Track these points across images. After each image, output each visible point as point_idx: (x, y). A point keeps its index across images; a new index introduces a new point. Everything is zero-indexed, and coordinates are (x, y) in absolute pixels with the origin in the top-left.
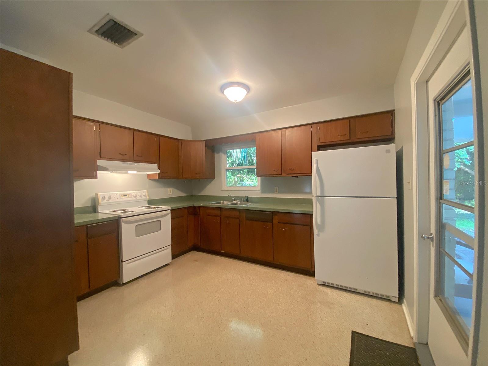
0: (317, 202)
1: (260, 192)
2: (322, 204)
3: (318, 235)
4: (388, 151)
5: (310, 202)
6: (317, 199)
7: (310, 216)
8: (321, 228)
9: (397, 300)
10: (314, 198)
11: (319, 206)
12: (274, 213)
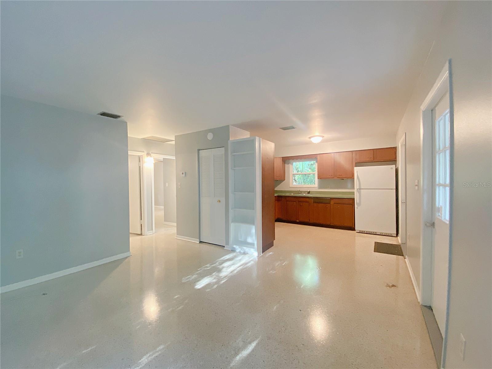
0: (358, 193)
1: (318, 188)
2: (360, 193)
3: (357, 208)
4: (392, 168)
5: (353, 193)
6: (357, 191)
7: (353, 199)
8: (359, 204)
9: (395, 236)
10: (355, 191)
11: (358, 194)
12: (332, 199)
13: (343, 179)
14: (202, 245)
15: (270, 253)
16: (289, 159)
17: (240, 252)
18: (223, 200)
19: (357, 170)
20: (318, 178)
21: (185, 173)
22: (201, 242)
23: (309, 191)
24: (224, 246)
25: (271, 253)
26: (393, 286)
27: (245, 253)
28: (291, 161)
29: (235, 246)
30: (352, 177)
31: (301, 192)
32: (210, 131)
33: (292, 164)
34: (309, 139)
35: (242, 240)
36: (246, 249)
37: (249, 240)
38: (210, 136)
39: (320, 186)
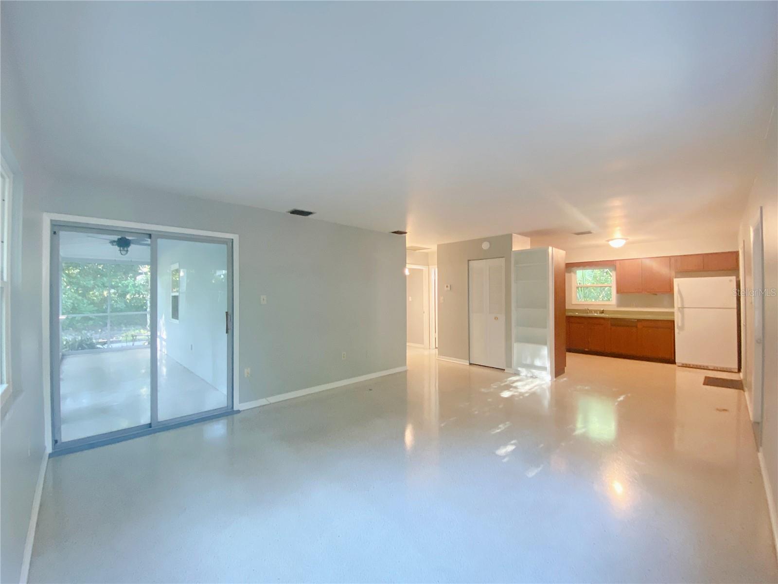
1: (616, 306)
2: (682, 313)
3: (679, 333)
4: (731, 281)
5: (673, 314)
6: (679, 310)
7: (672, 322)
8: (682, 328)
9: (737, 371)
10: (675, 310)
11: (679, 314)
12: (639, 320)
13: (656, 294)
14: (474, 368)
15: (563, 379)
16: (573, 267)
17: (526, 376)
18: (502, 318)
19: (680, 283)
20: (618, 292)
21: (450, 286)
22: (471, 364)
23: (603, 310)
24: (504, 370)
25: (565, 379)
26: (724, 410)
27: (533, 377)
28: (574, 269)
29: (519, 369)
30: (670, 290)
31: (591, 311)
32: (485, 240)
33: (575, 273)
34: (607, 242)
35: (528, 362)
36: (536, 372)
37: (538, 363)
38: (485, 246)
39: (620, 303)
